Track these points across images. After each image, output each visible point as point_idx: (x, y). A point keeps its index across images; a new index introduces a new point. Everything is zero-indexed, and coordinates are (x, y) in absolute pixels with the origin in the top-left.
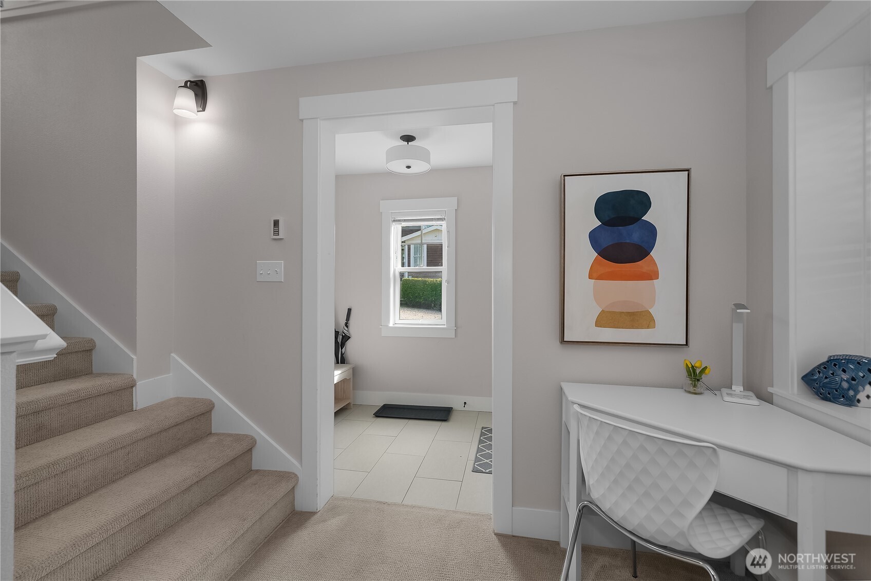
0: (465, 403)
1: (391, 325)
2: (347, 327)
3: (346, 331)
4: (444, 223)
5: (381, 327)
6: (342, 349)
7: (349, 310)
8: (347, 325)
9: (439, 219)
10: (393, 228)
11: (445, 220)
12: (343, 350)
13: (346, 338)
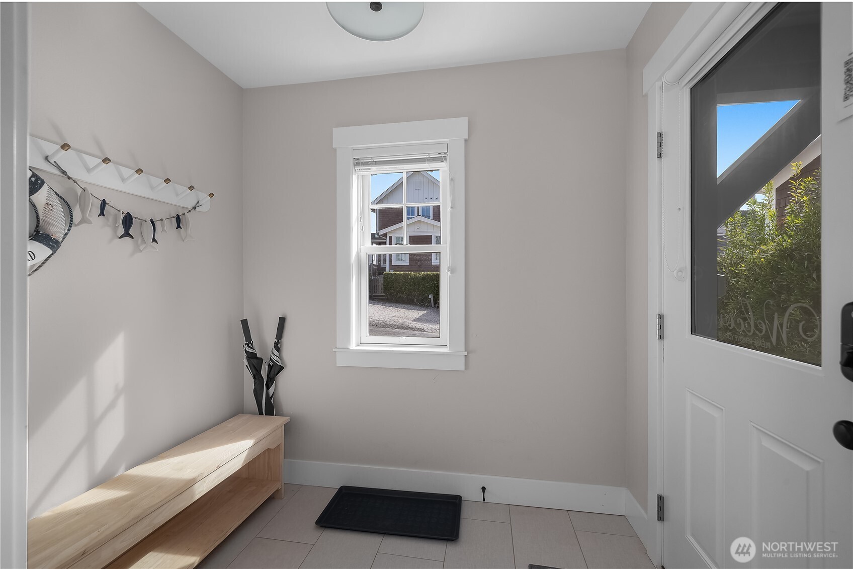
0: (484, 489)
1: (353, 346)
2: (278, 349)
3: (276, 358)
4: (443, 166)
5: (334, 350)
6: (268, 388)
7: (282, 321)
8: (277, 347)
9: (434, 160)
10: (355, 177)
11: (446, 160)
12: (271, 390)
13: (276, 370)
